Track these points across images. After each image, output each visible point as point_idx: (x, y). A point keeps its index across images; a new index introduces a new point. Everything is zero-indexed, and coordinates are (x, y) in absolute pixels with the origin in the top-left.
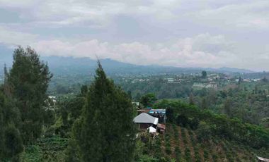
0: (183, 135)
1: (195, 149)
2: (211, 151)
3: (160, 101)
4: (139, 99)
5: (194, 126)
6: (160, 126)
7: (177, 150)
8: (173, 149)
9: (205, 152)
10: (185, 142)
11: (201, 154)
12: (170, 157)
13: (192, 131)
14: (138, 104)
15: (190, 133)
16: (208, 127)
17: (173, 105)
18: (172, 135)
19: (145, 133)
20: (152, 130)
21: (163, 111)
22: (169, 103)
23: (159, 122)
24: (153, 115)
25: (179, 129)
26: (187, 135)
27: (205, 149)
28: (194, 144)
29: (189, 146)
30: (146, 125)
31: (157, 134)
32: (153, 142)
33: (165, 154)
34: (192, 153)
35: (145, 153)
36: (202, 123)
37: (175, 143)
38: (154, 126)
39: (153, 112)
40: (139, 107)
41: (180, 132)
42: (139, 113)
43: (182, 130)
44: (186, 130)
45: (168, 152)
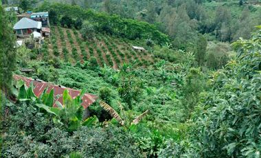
0: (69, 36)
1: (81, 48)
2: (95, 48)
3: (40, 4)
4: (17, 3)
5: (78, 26)
6: (44, 29)
7: (64, 51)
8: (60, 51)
9: (91, 49)
10: (71, 42)
11: (87, 51)
12: (58, 58)
13: (77, 31)
14: (16, 8)
15: (75, 33)
16: (91, 25)
17: (56, 7)
18: (58, 38)
19: (29, 39)
20: (36, 35)
21: (46, 14)
22: (52, 4)
23: (44, 25)
24: (35, 19)
25: (64, 31)
26: (73, 35)
27: (90, 46)
28: (80, 43)
29: (76, 46)
30: (29, 31)
31: (43, 38)
32: (40, 47)
33: (54, 57)
34: (79, 52)
35: (32, 58)
36: (85, 22)
37: (62, 44)
38: (39, 31)
39: (35, 16)
40: (18, 12)
41: (65, 34)
42: (20, 18)
43: (67, 31)
44: (71, 31)
45: (56, 54)
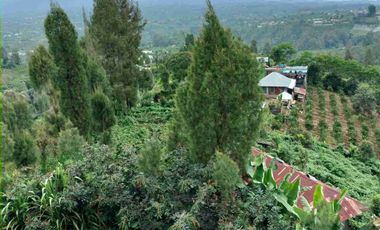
0: (333, 103)
1: (349, 123)
2: (373, 127)
3: (299, 55)
4: (268, 52)
5: (349, 89)
6: (298, 90)
7: (322, 124)
8: (315, 123)
9: (365, 128)
10: (335, 113)
11: (358, 130)
12: (310, 133)
13: (346, 98)
14: (266, 59)
15: (343, 101)
16: (371, 91)
17: (320, 60)
18: (316, 104)
19: (275, 102)
20: (286, 96)
21: (304, 69)
22: (314, 56)
23: (298, 85)
24: (288, 76)
25: (327, 95)
26: (339, 103)
27: (364, 123)
28: (348, 116)
29: (341, 119)
30: (277, 90)
31: (294, 102)
32: (287, 113)
33: (305, 130)
34: (344, 129)
35: (275, 127)
36: (363, 86)
37: (320, 114)
38: (290, 91)
39: (288, 72)
40: (268, 64)
41: (327, 99)
42: (268, 72)
43: (331, 97)
44: (337, 97)
45: (309, 127)
